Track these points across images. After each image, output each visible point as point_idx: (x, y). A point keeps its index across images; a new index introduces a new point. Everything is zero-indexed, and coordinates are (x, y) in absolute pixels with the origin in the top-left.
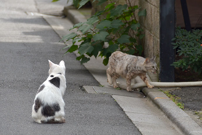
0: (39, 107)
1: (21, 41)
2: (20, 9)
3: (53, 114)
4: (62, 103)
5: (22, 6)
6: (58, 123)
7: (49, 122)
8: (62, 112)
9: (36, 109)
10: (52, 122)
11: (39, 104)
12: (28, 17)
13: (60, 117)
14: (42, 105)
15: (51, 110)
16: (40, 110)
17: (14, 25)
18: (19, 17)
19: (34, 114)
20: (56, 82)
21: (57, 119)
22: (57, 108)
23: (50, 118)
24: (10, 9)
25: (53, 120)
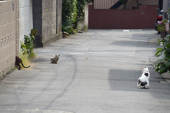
0: (140, 83)
1: (139, 70)
2: (142, 61)
3: (145, 85)
4: (148, 82)
5: (143, 60)
6: (146, 88)
7: (143, 88)
8: (148, 85)
9: (139, 84)
10: (144, 88)
11: (139, 81)
12: (145, 64)
13: (147, 86)
14: (141, 82)
15: (144, 84)
16: (140, 84)
17: (138, 65)
18: (141, 64)
19: (138, 85)
20: (146, 75)
21: (146, 87)
22: (146, 83)
23: (143, 87)
24: (138, 61)
25: (145, 87)
